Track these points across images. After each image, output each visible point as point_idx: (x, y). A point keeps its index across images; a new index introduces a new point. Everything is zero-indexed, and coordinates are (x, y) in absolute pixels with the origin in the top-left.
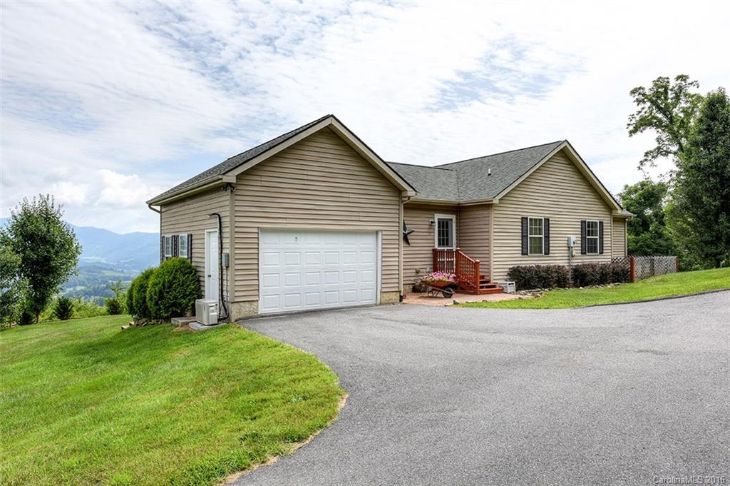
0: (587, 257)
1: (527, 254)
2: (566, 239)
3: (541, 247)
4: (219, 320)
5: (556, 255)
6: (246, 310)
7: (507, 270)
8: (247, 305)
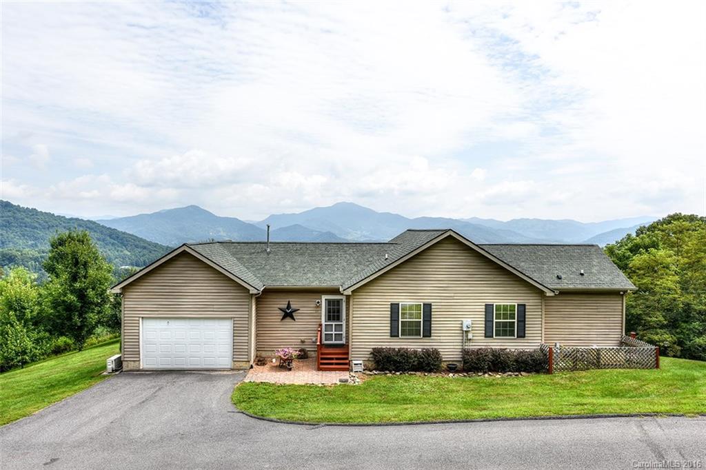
0: (495, 341)
1: (398, 336)
2: (460, 322)
3: (420, 330)
4: (113, 370)
5: (442, 338)
6: (131, 366)
7: (371, 350)
8: (132, 363)
